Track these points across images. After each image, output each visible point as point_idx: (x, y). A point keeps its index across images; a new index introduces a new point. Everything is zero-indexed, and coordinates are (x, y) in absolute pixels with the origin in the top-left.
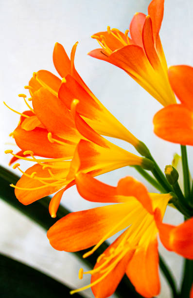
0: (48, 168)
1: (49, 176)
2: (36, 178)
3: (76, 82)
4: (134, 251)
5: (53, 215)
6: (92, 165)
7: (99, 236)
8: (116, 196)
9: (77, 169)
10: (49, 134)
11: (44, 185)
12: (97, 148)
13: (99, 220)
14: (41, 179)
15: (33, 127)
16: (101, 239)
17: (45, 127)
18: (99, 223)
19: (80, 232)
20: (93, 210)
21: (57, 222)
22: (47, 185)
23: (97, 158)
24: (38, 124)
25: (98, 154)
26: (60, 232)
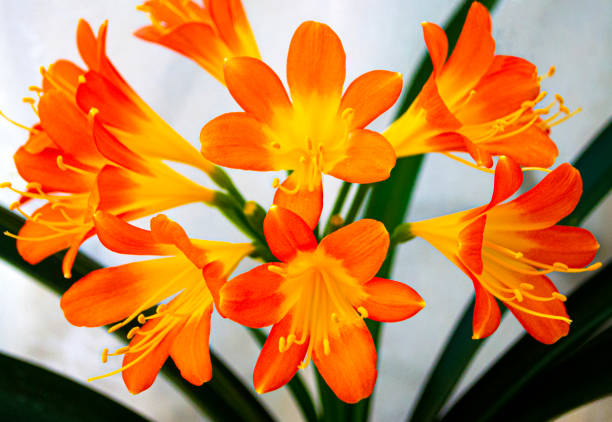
0: (61, 207)
1: (64, 220)
2: (41, 222)
3: (105, 80)
4: (184, 325)
5: (67, 275)
6: (128, 202)
7: (136, 304)
8: (156, 245)
9: (95, 207)
10: (59, 158)
11: (56, 232)
12: (133, 176)
13: (136, 281)
14: (50, 225)
15: (41, 148)
16: (139, 306)
17: (59, 147)
18: (137, 285)
19: (106, 298)
20: (126, 266)
21: (74, 286)
22: (63, 233)
23: (136, 191)
24: (49, 143)
25: (136, 185)
26: (78, 299)
